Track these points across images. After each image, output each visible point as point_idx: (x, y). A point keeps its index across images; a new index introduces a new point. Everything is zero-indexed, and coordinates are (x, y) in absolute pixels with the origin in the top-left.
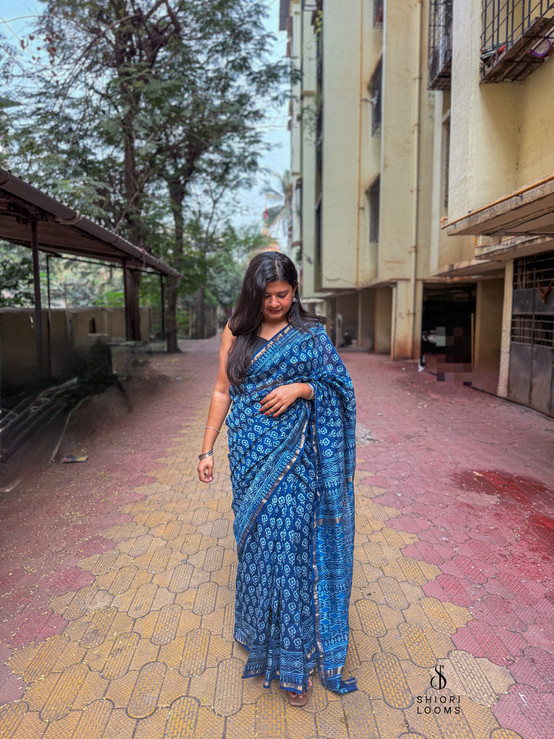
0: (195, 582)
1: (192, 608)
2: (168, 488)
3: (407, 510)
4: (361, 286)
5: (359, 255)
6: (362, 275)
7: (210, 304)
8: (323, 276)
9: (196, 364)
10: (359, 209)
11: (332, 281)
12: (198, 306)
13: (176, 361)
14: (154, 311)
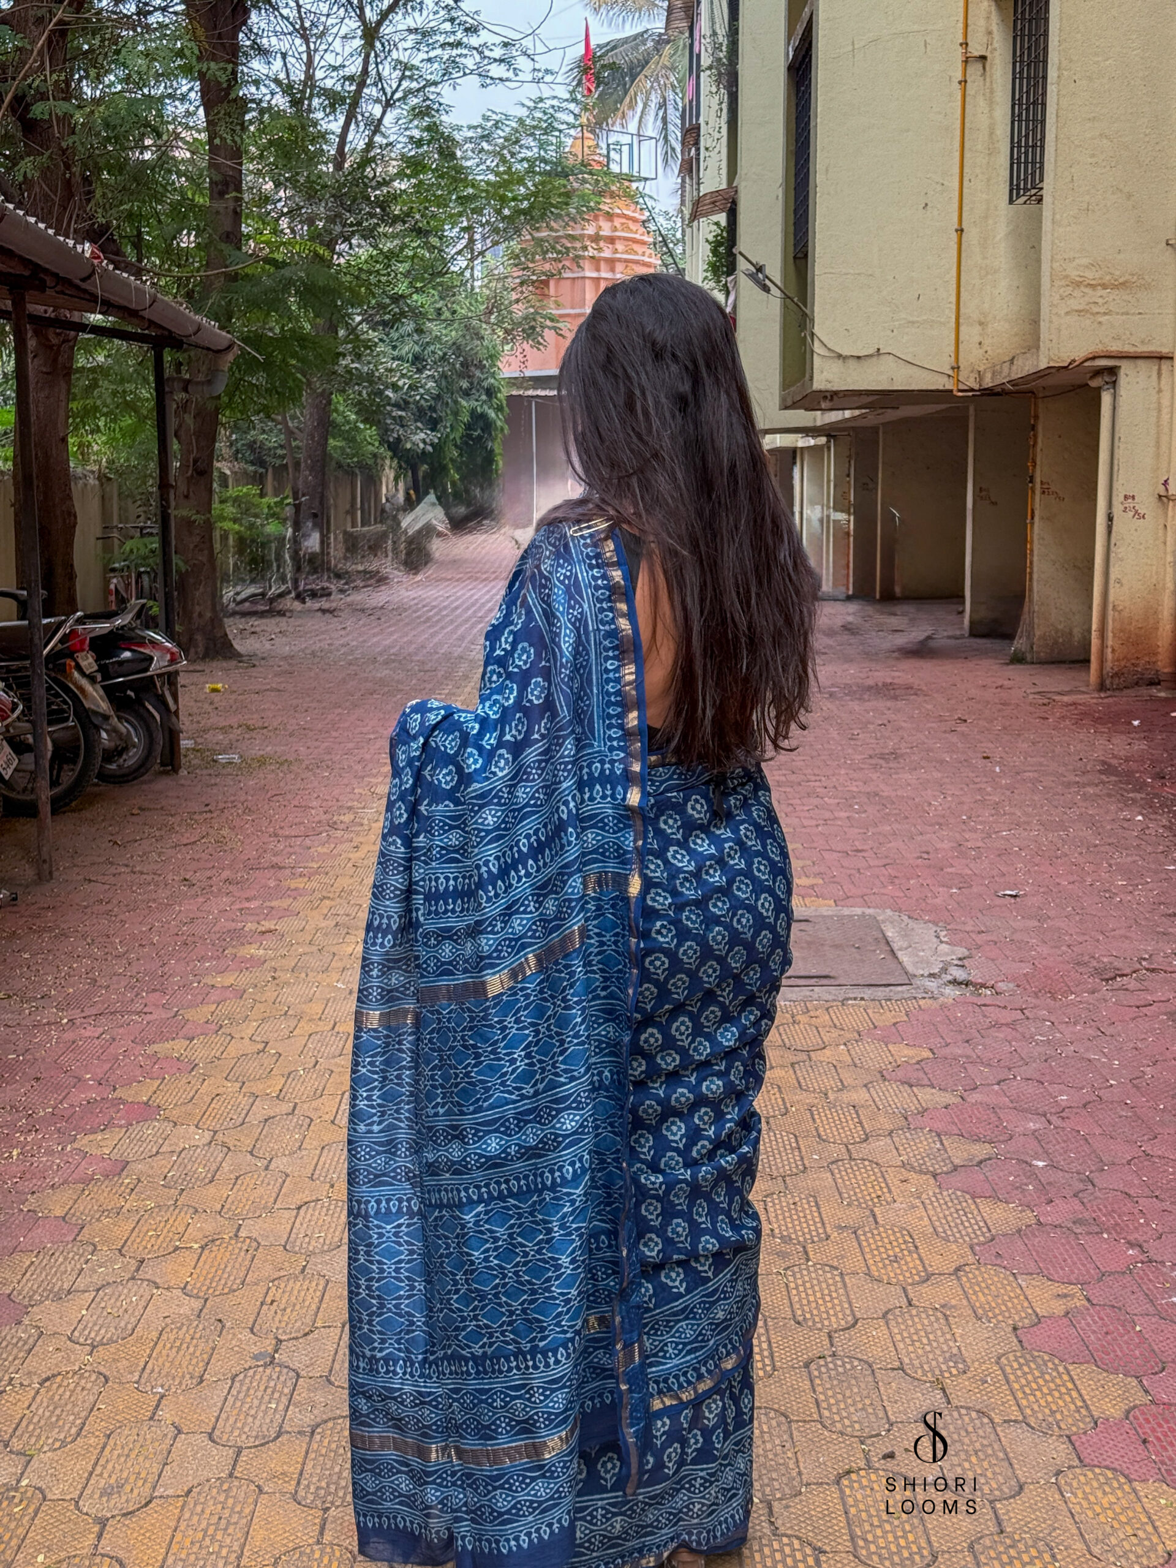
0: (300, 1418)
1: (292, 1489)
2: (200, 1137)
3: (1061, 1211)
4: (972, 379)
5: (963, 255)
6: (977, 339)
7: (354, 456)
8: (816, 342)
9: (295, 702)
10: (966, 61)
11: (852, 363)
12: (303, 465)
13: (215, 690)
14: (120, 487)
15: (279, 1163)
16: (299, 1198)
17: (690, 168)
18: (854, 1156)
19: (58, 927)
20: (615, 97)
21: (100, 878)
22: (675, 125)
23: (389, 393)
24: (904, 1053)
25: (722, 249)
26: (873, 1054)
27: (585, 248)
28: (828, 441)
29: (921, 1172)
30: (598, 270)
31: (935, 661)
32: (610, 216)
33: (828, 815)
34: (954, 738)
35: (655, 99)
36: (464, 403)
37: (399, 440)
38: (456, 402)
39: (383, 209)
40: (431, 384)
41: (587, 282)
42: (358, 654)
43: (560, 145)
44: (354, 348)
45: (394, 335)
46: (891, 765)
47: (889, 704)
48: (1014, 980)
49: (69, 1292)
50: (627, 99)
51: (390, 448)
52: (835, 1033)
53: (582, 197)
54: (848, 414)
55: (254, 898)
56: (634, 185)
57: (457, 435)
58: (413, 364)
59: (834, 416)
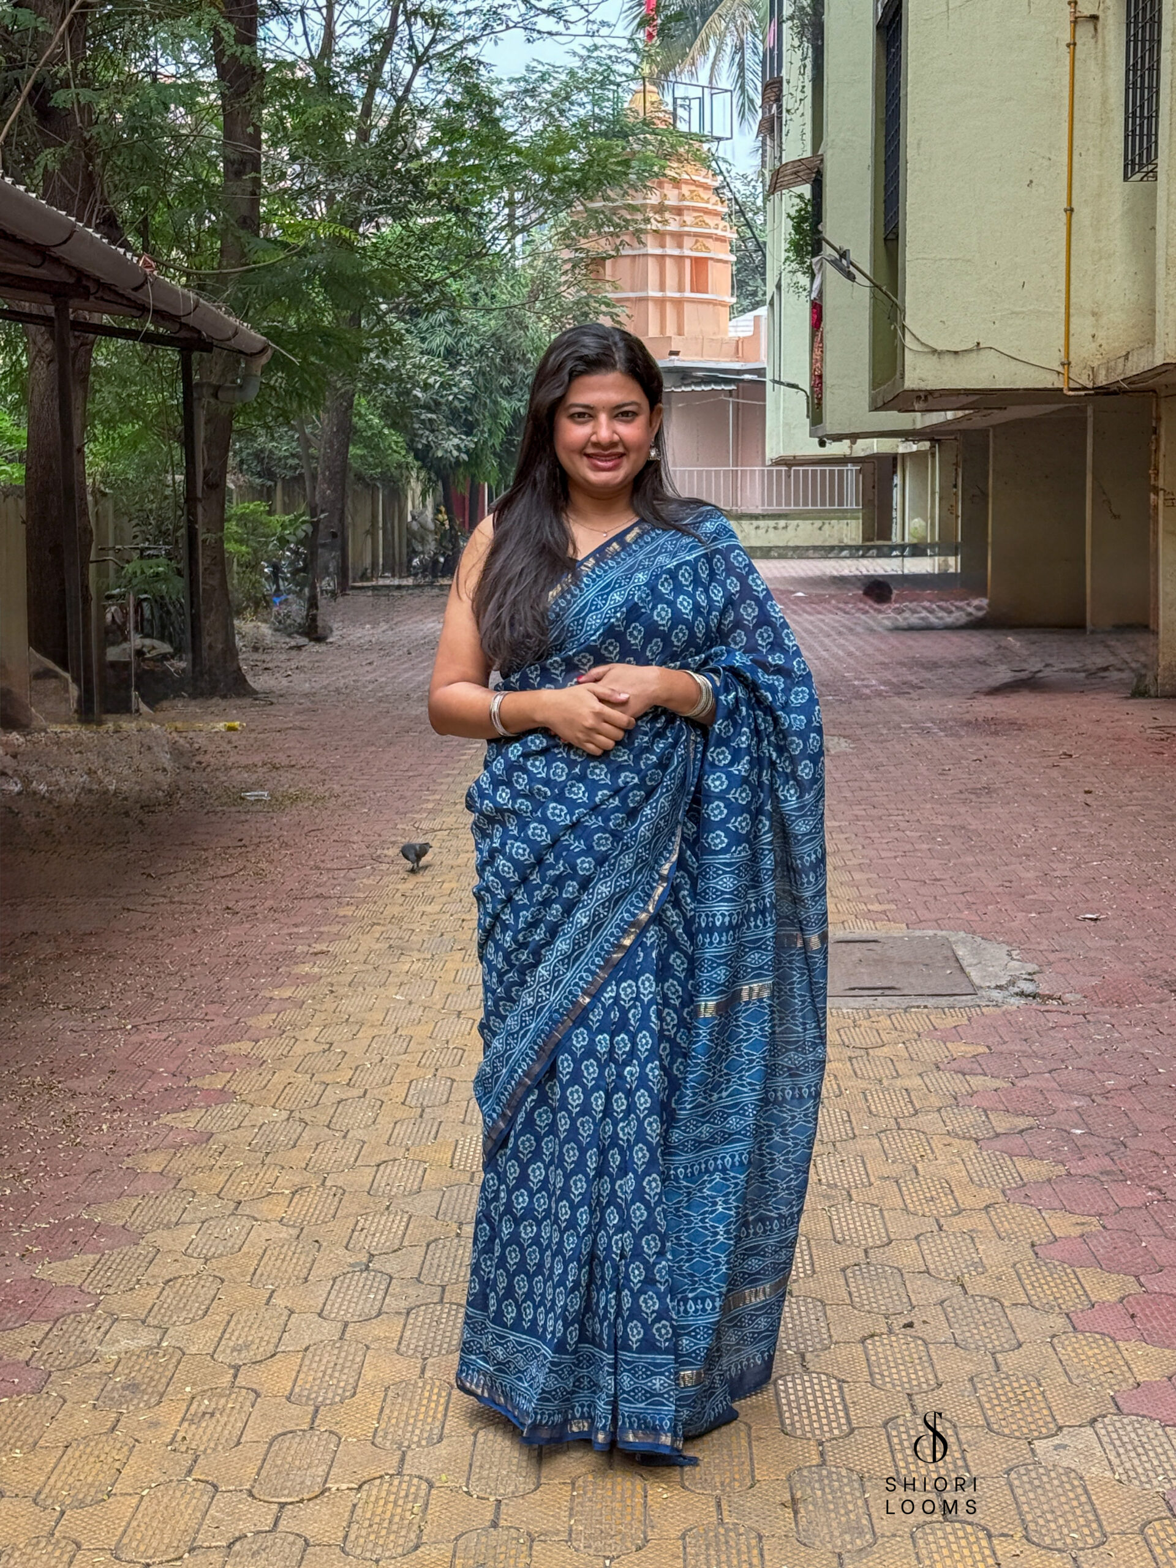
4: (1085, 377)
5: (1073, 238)
6: (1090, 331)
7: (377, 466)
8: (908, 335)
9: (323, 740)
10: (1075, 22)
11: (948, 360)
12: (320, 477)
13: (231, 729)
14: (116, 504)
15: (355, 1134)
16: (377, 1159)
17: (771, 127)
18: (903, 1125)
19: (104, 950)
20: (683, 40)
21: (139, 908)
22: (754, 72)
23: (418, 393)
24: (959, 1049)
25: (806, 226)
26: (930, 1050)
27: (647, 221)
28: (932, 447)
29: (964, 1138)
30: (663, 246)
31: (1046, 696)
32: (676, 183)
33: (908, 847)
34: (1055, 773)
35: (730, 41)
36: (504, 403)
37: (428, 447)
38: (496, 403)
39: (416, 185)
40: (466, 382)
41: (650, 260)
42: (388, 691)
43: (618, 100)
44: (381, 343)
45: (423, 325)
46: (982, 799)
47: (988, 739)
48: (1082, 991)
49: (177, 1224)
50: (698, 42)
51: (416, 457)
52: (895, 1034)
53: (645, 160)
54: (950, 415)
55: (302, 924)
56: (706, 146)
57: (496, 441)
58: (445, 358)
59: (935, 418)
